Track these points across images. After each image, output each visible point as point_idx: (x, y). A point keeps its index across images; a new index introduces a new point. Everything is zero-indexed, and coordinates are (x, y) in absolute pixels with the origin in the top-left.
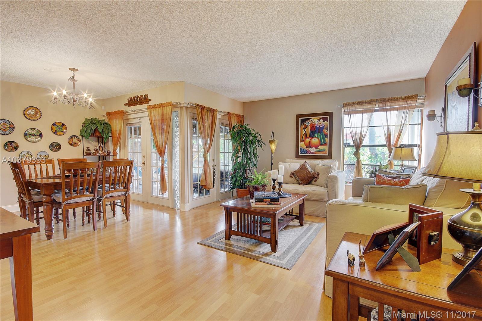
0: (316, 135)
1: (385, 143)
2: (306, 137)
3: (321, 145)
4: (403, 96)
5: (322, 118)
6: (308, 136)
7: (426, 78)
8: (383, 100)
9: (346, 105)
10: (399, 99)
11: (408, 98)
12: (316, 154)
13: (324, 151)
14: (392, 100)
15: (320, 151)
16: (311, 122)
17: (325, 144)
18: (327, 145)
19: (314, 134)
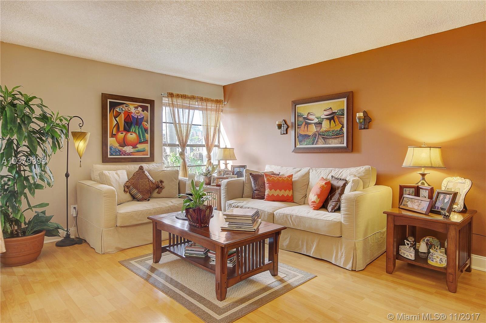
0: (133, 129)
1: (203, 143)
2: (118, 130)
3: (141, 143)
5: (141, 106)
7: (224, 87)
8: (201, 99)
9: (171, 95)
10: (212, 101)
11: (218, 102)
12: (133, 155)
13: (143, 151)
14: (207, 100)
15: (138, 151)
16: (125, 108)
17: (146, 142)
18: (147, 143)
19: (130, 127)
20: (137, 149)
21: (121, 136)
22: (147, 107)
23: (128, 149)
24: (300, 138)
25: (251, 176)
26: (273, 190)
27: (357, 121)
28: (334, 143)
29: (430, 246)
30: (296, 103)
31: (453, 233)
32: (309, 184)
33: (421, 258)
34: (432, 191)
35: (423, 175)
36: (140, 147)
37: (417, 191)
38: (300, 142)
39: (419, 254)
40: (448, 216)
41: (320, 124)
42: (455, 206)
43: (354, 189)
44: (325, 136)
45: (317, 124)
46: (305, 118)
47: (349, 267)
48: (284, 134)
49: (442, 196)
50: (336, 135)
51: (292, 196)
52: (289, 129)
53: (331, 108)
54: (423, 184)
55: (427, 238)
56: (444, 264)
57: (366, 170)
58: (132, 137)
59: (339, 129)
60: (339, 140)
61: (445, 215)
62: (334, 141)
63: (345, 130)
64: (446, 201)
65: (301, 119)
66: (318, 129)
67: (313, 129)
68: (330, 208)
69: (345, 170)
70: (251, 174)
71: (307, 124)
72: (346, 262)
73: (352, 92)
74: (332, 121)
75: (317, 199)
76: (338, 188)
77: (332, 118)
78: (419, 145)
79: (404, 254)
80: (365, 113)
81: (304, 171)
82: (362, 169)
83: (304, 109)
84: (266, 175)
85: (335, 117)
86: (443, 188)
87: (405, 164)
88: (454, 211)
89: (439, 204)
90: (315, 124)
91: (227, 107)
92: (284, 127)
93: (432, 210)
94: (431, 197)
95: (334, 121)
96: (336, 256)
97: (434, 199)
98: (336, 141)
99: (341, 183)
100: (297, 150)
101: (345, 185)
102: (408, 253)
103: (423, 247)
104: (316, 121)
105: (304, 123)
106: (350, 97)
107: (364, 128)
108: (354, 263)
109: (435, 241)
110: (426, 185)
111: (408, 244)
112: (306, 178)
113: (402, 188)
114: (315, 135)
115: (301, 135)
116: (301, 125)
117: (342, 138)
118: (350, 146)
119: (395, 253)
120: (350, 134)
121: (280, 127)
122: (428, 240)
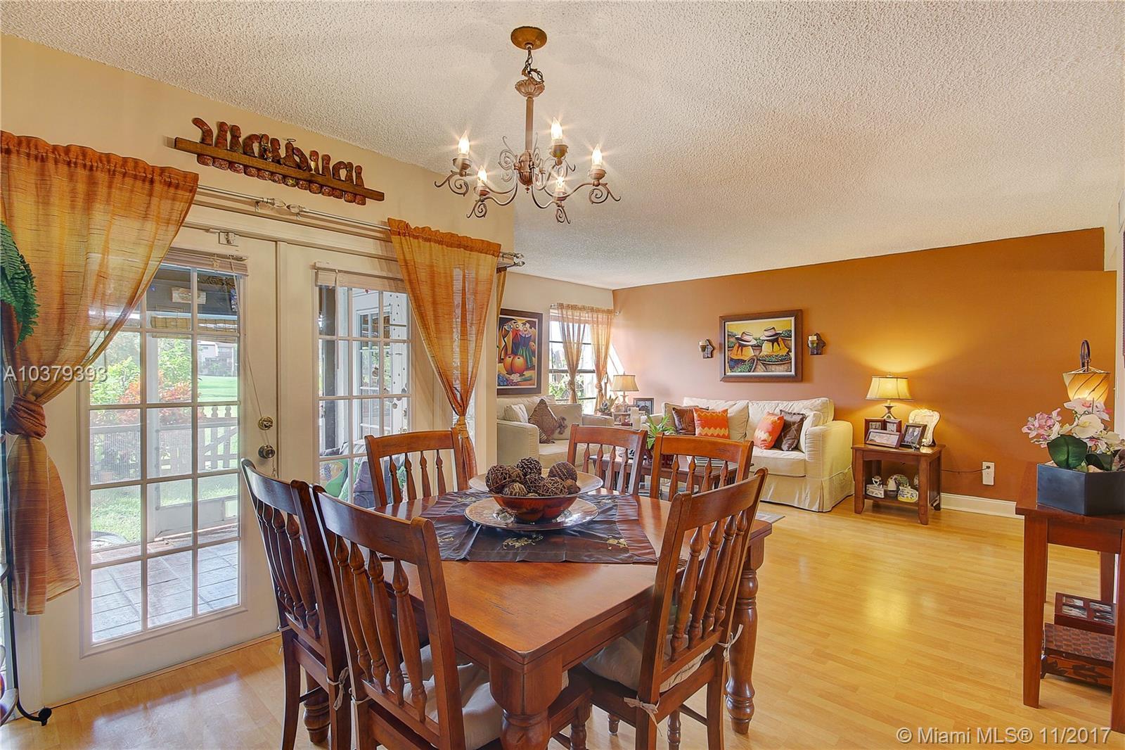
0: (520, 351)
1: (594, 368)
2: (506, 354)
3: (527, 369)
4: (606, 309)
5: (528, 322)
6: (509, 351)
7: (614, 291)
8: (592, 310)
9: (561, 306)
10: (603, 311)
11: (609, 312)
12: (520, 385)
13: (530, 379)
14: (598, 311)
15: (525, 380)
16: (513, 325)
17: (532, 368)
18: (534, 369)
19: (517, 349)
20: (523, 377)
21: (509, 360)
22: (535, 322)
23: (515, 377)
24: (732, 363)
25: (673, 412)
26: (706, 428)
27: (810, 345)
28: (779, 371)
29: (898, 484)
30: (725, 319)
31: (924, 466)
32: (749, 421)
33: (891, 496)
34: (900, 424)
35: (889, 408)
36: (527, 374)
37: (884, 425)
38: (732, 368)
39: (888, 492)
40: (919, 449)
41: (758, 347)
42: (923, 440)
43: (815, 424)
44: (766, 362)
45: (755, 346)
46: (737, 339)
47: (815, 508)
48: (708, 357)
49: (911, 430)
50: (781, 361)
51: (729, 435)
52: (715, 352)
53: (774, 328)
54: (889, 417)
55: (895, 476)
56: (915, 499)
57: (824, 403)
58: (519, 361)
59: (785, 354)
60: (785, 367)
61: (916, 448)
62: (777, 367)
63: (792, 355)
64: (915, 434)
65: (733, 340)
66: (757, 353)
67: (749, 353)
68: (785, 447)
69: (796, 403)
70: (674, 409)
71: (742, 346)
72: (812, 503)
73: (801, 310)
74: (775, 344)
75: (768, 438)
76: (794, 423)
77: (775, 339)
78: (884, 375)
79: (873, 493)
80: (817, 335)
81: (741, 404)
82: (818, 401)
83: (736, 328)
84: (696, 411)
85: (780, 339)
86: (911, 422)
87: (869, 396)
88: (924, 446)
89: (908, 439)
90: (752, 346)
91: (619, 319)
92: (708, 350)
93: (902, 444)
94: (899, 430)
95: (778, 344)
96: (800, 498)
97: (903, 432)
98: (781, 368)
99: (797, 418)
100: (726, 379)
101: (802, 421)
102: (877, 491)
103: (892, 485)
104: (754, 342)
105: (737, 345)
106: (798, 315)
107: (817, 354)
108: (822, 504)
109: (903, 479)
110: (892, 418)
111: (876, 482)
112: (745, 412)
113: (867, 422)
114: (752, 360)
115: (732, 359)
116: (733, 347)
117: (789, 365)
118: (800, 376)
119: (864, 493)
120: (800, 361)
121: (704, 348)
122: (895, 479)
